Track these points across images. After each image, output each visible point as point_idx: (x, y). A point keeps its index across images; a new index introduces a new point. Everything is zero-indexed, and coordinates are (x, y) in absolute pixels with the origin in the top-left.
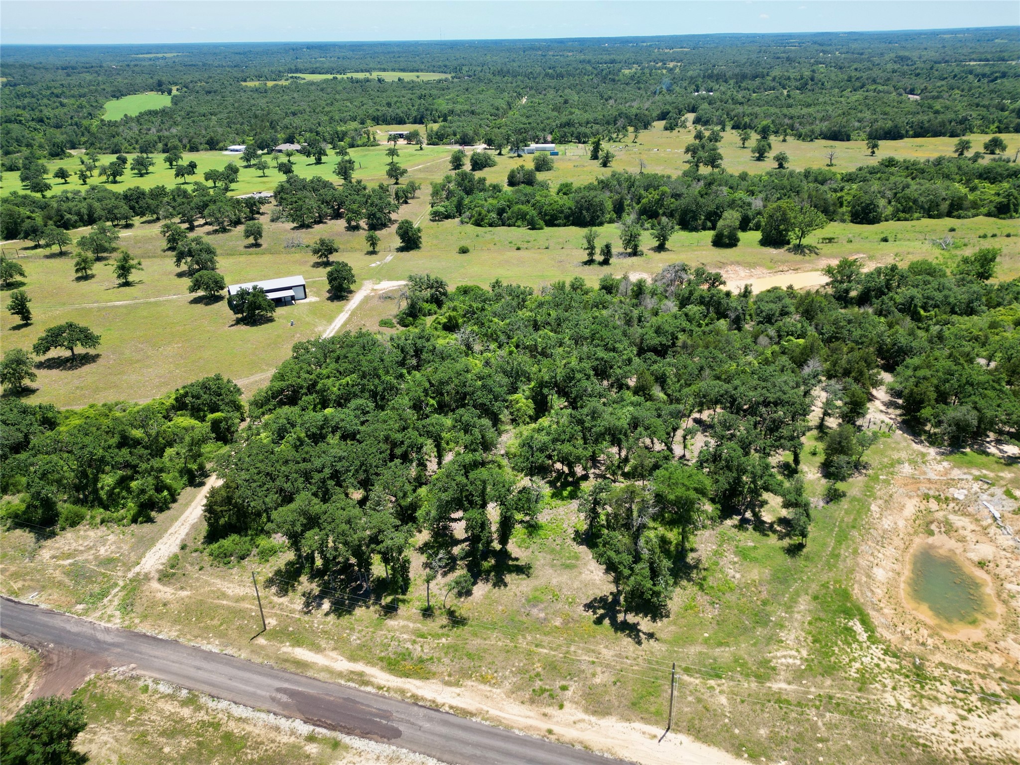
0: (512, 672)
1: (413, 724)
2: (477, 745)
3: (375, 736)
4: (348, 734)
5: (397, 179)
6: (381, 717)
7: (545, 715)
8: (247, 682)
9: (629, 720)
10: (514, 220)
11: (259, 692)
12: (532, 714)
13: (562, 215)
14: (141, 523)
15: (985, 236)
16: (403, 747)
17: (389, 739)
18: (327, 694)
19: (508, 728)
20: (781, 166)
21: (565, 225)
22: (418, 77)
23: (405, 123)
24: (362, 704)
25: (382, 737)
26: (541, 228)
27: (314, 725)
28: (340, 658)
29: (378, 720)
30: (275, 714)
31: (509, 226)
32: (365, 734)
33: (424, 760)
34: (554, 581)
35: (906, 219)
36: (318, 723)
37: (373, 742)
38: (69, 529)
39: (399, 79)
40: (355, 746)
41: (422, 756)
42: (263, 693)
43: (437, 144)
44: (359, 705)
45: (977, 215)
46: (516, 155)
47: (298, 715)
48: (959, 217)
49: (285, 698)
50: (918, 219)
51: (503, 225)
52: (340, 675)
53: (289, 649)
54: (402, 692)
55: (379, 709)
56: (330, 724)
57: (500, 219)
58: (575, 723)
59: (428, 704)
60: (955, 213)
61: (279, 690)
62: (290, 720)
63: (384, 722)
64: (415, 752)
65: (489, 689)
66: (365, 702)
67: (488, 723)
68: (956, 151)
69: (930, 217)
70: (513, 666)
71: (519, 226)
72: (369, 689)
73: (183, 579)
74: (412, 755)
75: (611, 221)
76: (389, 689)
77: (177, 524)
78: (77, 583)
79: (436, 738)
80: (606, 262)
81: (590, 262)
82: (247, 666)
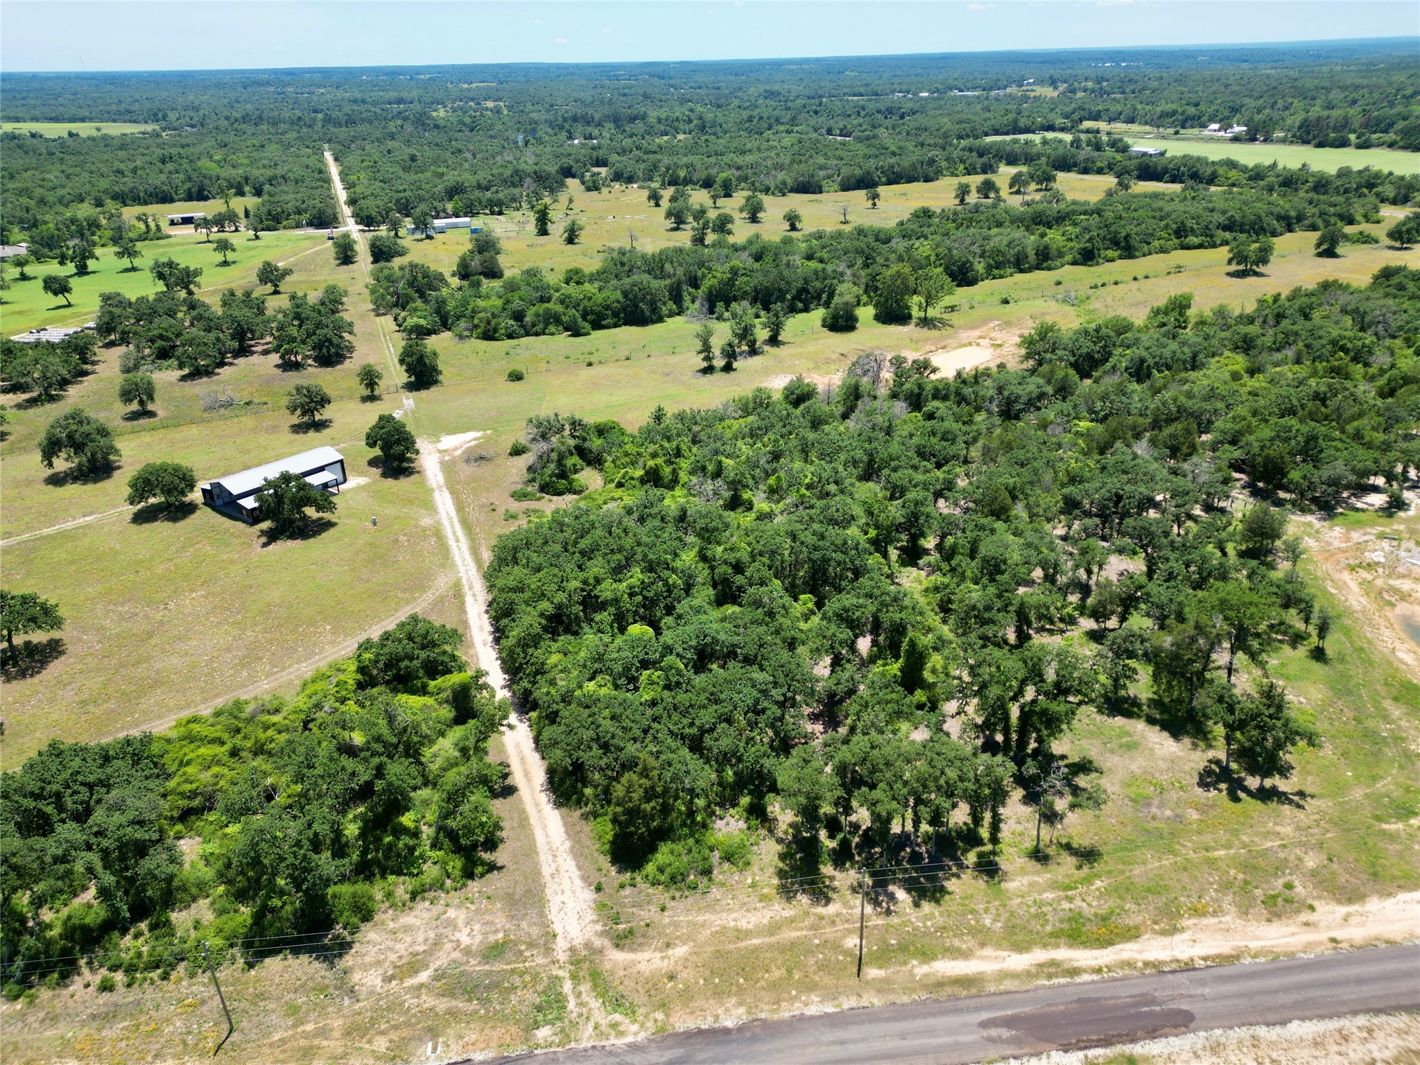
0: (1215, 890)
1: (1190, 996)
2: (1287, 989)
3: (1166, 1030)
4: (1133, 1041)
5: (276, 286)
6: (1147, 1004)
7: (1307, 924)
8: (931, 1032)
9: (1390, 895)
10: (541, 326)
11: (961, 1038)
12: (1293, 929)
13: (609, 312)
14: (482, 875)
15: (1096, 287)
16: (1212, 1029)
17: (1186, 1026)
18: (1049, 1005)
19: (1291, 955)
20: (793, 228)
21: (615, 326)
22: (98, 129)
23: (172, 201)
24: (1106, 999)
25: (1176, 1026)
26: (588, 334)
27: (1080, 1049)
28: (1005, 953)
29: (1146, 1009)
30: (1015, 1058)
31: (537, 334)
32: (1153, 1033)
33: (1251, 1032)
34: (1134, 767)
35: (1001, 277)
36: (1082, 1045)
37: (1172, 1039)
38: (365, 927)
39: (71, 134)
40: (1155, 1052)
41: (1244, 1029)
42: (969, 1038)
43: (275, 229)
44: (1103, 1002)
45: (1063, 266)
46: (424, 236)
47: (1047, 1046)
48: (1049, 269)
49: (1005, 1033)
50: (1011, 275)
51: (528, 334)
52: (1028, 974)
53: (925, 969)
54: (1129, 964)
55: (1131, 997)
56: (1098, 1040)
57: (523, 326)
58: (1345, 920)
59: (1174, 966)
60: (1045, 265)
61: (984, 1025)
62: (1044, 1057)
63: (1158, 1008)
64: (1231, 1028)
65: (1216, 920)
66: (1107, 995)
67: (1263, 960)
68: (957, 196)
69: (1022, 271)
70: (1212, 884)
71: (552, 334)
72: (1086, 977)
73: (651, 932)
74: (1231, 1033)
75: (671, 315)
76: (1109, 969)
77: (544, 858)
78: (485, 1002)
79: (1236, 1001)
80: (728, 368)
81: (708, 370)
82: (898, 1013)
